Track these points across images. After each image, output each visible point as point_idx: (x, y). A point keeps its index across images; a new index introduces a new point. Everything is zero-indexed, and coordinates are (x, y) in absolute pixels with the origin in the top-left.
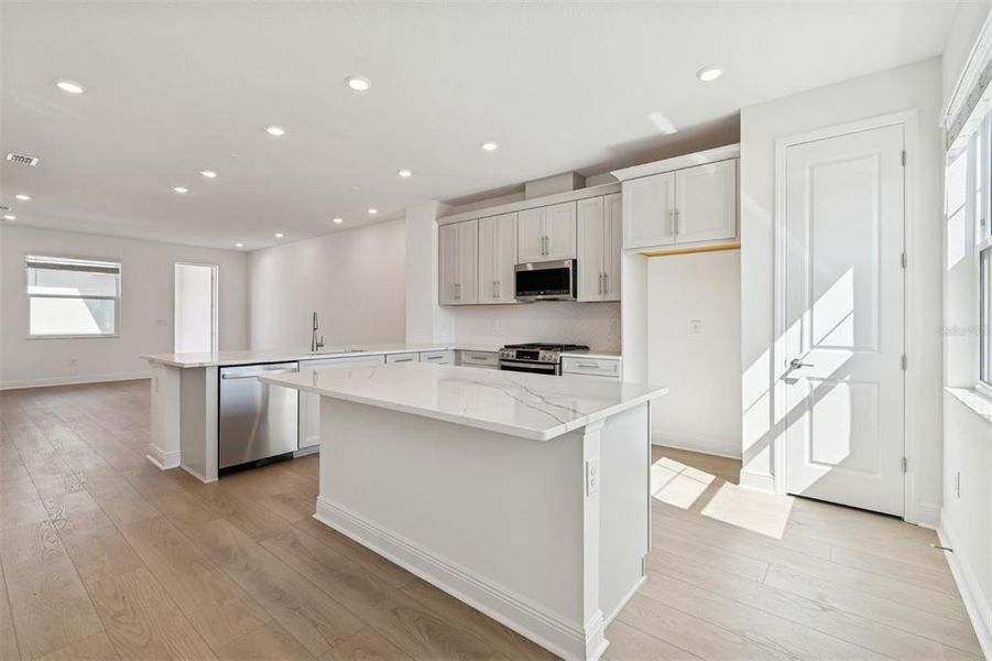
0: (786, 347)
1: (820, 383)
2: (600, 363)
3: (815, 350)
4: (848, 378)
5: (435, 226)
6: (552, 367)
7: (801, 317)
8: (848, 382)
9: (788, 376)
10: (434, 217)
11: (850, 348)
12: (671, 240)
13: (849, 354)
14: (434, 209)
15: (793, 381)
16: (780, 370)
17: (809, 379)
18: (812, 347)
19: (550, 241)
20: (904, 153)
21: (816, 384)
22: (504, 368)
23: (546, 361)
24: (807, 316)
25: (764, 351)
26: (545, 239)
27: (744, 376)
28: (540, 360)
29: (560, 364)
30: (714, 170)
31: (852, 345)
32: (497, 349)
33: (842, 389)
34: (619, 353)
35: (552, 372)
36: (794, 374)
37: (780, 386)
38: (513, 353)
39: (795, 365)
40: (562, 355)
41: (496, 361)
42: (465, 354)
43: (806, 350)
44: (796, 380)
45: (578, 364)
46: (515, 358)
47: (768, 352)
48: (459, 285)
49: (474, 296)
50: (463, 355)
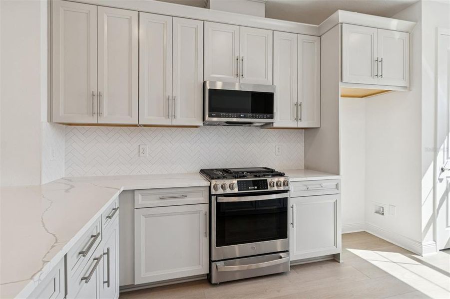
2: (324, 184)
15: (441, 180)
16: (438, 173)
21: (449, 180)
26: (239, 60)
28: (270, 189)
30: (398, 37)
37: (438, 184)
39: (443, 170)
41: (203, 198)
42: (142, 195)
43: (446, 161)
44: (443, 179)
45: (305, 188)
46: (236, 190)
47: (432, 163)
48: (99, 96)
49: (130, 114)
50: (140, 197)
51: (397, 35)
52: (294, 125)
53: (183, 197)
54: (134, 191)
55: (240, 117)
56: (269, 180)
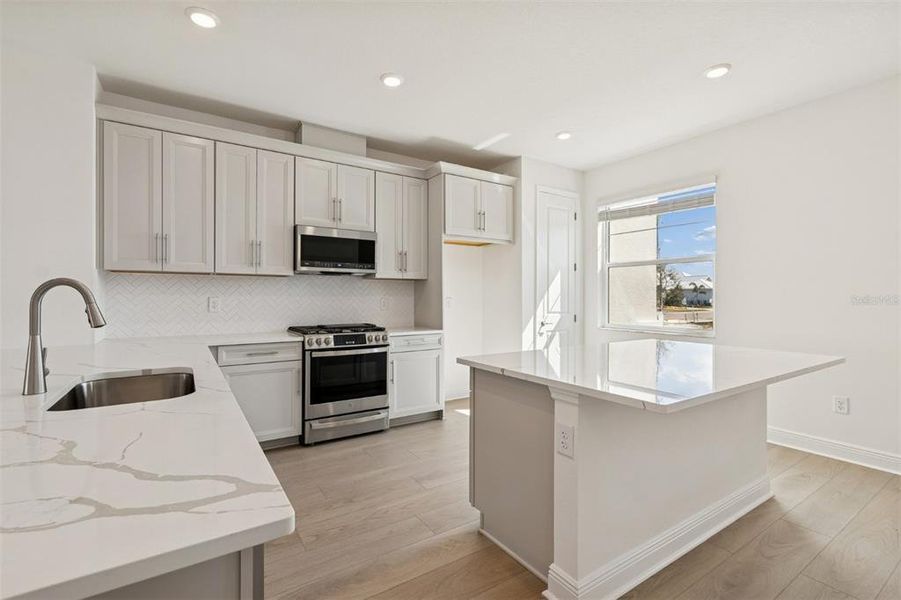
0: (540, 315)
3: (550, 315)
4: (559, 329)
6: (385, 349)
7: (545, 296)
8: (559, 331)
9: (540, 331)
11: (560, 313)
15: (541, 334)
16: (538, 328)
17: (547, 331)
18: (548, 313)
19: (344, 206)
20: (575, 214)
21: (550, 334)
23: (374, 343)
26: (336, 202)
27: (523, 336)
28: (367, 344)
29: (390, 345)
30: (501, 191)
31: (560, 311)
33: (558, 335)
34: (441, 327)
36: (544, 329)
39: (543, 324)
42: (227, 352)
43: (546, 315)
44: (543, 333)
45: (407, 343)
46: (332, 345)
47: (532, 318)
48: (164, 239)
49: (204, 261)
50: (224, 354)
51: (500, 188)
53: (272, 353)
54: (217, 347)
55: (337, 267)
56: (367, 334)
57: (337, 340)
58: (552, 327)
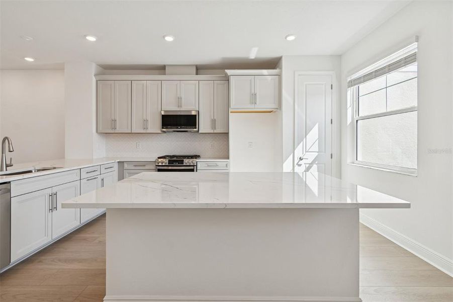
0: (298, 152)
1: (308, 165)
2: (218, 163)
3: (307, 153)
4: (316, 163)
5: (94, 80)
6: (192, 168)
7: (303, 140)
8: (316, 164)
9: (299, 163)
10: (93, 74)
11: (317, 152)
12: (253, 106)
13: (317, 154)
14: (93, 69)
15: (300, 165)
16: (296, 161)
17: (305, 164)
18: (306, 152)
19: (183, 100)
20: (332, 85)
21: (307, 165)
22: (159, 170)
23: (188, 164)
24: (304, 140)
25: (291, 154)
26: (180, 99)
27: (284, 165)
28: (184, 164)
29: (197, 166)
30: (270, 79)
31: (317, 151)
32: (154, 160)
33: (315, 166)
34: (228, 158)
35: (192, 170)
36: (301, 162)
37: (296, 167)
38: (166, 161)
39: (301, 159)
40: (197, 160)
41: (153, 167)
42: (127, 164)
43: (304, 153)
44: (301, 165)
45: (206, 165)
46: (167, 164)
47: (292, 154)
48: (115, 120)
49: (128, 128)
50: (126, 165)
51: (269, 78)
52: (212, 131)
53: (144, 166)
54: (123, 162)
55: (178, 128)
56: (184, 160)
57: (170, 162)
58: (310, 161)
